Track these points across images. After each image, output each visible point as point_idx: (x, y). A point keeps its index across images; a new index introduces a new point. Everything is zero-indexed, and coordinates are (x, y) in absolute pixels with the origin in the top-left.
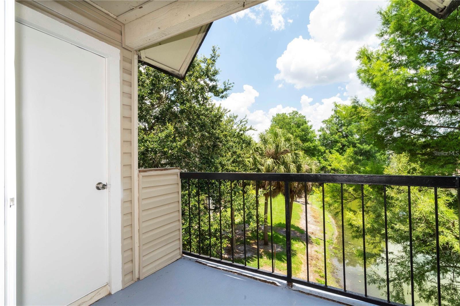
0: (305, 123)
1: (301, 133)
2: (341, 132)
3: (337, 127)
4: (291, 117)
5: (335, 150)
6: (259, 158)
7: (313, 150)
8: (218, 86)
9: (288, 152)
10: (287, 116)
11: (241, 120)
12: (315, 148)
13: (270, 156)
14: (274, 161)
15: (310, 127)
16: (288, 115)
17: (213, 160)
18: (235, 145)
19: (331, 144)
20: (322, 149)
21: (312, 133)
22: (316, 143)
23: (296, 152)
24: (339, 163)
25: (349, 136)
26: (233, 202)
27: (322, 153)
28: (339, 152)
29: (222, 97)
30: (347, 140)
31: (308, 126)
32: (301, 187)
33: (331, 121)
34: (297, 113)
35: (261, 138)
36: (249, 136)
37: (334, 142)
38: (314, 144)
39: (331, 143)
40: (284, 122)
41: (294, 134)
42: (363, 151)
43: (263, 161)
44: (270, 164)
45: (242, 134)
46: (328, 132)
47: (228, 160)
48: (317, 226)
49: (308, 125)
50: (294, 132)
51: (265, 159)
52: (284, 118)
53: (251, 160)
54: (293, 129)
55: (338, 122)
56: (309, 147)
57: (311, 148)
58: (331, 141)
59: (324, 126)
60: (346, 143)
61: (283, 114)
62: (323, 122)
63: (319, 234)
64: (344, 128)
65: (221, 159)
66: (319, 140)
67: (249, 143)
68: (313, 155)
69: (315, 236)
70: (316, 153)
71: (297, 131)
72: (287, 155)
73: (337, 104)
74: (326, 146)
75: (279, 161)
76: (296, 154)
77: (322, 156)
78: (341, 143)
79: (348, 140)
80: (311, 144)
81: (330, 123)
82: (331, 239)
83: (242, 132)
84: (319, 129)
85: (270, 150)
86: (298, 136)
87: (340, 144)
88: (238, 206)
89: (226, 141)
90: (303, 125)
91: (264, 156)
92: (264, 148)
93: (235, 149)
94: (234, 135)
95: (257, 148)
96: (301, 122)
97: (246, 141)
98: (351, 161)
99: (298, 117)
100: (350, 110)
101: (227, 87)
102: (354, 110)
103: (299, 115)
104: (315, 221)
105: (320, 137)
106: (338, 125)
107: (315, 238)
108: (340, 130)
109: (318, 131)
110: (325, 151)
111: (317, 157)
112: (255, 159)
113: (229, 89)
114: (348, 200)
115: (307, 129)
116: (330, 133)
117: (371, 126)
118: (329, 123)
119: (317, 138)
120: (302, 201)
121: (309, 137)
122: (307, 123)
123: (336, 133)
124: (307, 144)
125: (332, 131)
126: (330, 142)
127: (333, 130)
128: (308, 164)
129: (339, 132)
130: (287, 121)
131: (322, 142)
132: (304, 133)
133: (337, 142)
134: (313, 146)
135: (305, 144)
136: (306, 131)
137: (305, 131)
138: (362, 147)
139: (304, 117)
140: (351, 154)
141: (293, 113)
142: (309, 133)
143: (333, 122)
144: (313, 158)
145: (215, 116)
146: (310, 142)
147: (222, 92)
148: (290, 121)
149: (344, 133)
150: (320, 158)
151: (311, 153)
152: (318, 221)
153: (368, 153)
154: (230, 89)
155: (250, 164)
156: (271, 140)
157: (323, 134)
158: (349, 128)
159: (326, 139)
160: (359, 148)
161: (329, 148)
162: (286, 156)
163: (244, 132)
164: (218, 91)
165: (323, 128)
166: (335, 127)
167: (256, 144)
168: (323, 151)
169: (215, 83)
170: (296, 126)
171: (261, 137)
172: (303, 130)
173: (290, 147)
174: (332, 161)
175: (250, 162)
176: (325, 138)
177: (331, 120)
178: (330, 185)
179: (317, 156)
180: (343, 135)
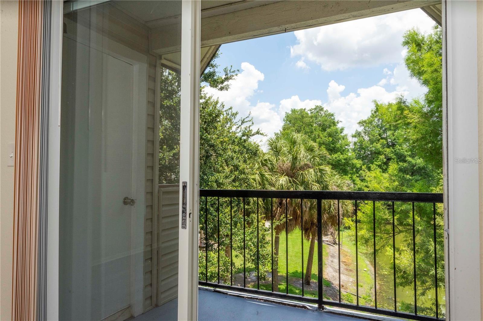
0: (334, 124)
1: (326, 139)
2: (386, 139)
3: (379, 131)
4: (313, 114)
5: (377, 165)
6: (269, 175)
7: (344, 165)
8: (216, 74)
9: (310, 168)
10: (307, 114)
11: (242, 119)
12: (347, 161)
13: (283, 172)
14: (290, 180)
15: (341, 130)
16: (309, 112)
17: (205, 177)
18: (236, 156)
19: (370, 156)
20: (358, 163)
21: (343, 139)
22: (350, 154)
23: (321, 167)
24: (379, 184)
25: (396, 145)
26: (233, 237)
27: (357, 169)
28: (382, 169)
29: (222, 89)
30: (393, 150)
31: (337, 129)
32: (327, 219)
33: (371, 123)
34: (322, 109)
35: (271, 147)
36: (255, 143)
37: (375, 153)
38: (346, 156)
39: (371, 154)
40: (302, 122)
41: (318, 140)
42: (415, 168)
43: (273, 178)
44: (283, 183)
45: (245, 141)
46: (367, 138)
47: (227, 177)
48: (349, 275)
49: (338, 127)
50: (317, 137)
51: (276, 176)
52: (303, 117)
53: (257, 177)
54: (316, 133)
55: (381, 124)
56: (339, 160)
57: (341, 161)
58: (371, 151)
59: (361, 129)
60: (392, 154)
61: (301, 109)
62: (360, 123)
63: (351, 288)
64: (389, 133)
65: (217, 175)
66: (354, 150)
67: (254, 153)
68: (345, 172)
69: (346, 291)
70: (348, 168)
71: (321, 135)
72: (308, 171)
73: (378, 103)
74: (363, 159)
75: (296, 179)
76: (321, 171)
77: (358, 173)
78: (385, 155)
79: (395, 151)
80: (342, 156)
81: (370, 125)
82: (368, 294)
83: (245, 138)
84: (354, 134)
85: (283, 165)
86: (323, 144)
87: (383, 157)
88: (240, 242)
89: (223, 150)
90: (330, 126)
91: (275, 172)
92: (275, 161)
93: (236, 162)
94: (234, 141)
95: (265, 160)
96: (327, 123)
97: (250, 150)
98: (394, 181)
99: (324, 115)
100: (395, 112)
101: (229, 76)
102: (399, 112)
103: (325, 112)
104: (347, 270)
105: (354, 145)
106: (381, 128)
107: (346, 293)
108: (384, 136)
109: (353, 137)
110: (361, 167)
111: (350, 176)
112: (262, 175)
113: (230, 79)
114: (390, 233)
115: (337, 133)
116: (370, 140)
117: (420, 135)
118: (368, 125)
119: (351, 147)
120: (327, 239)
121: (338, 146)
122: (337, 124)
123: (379, 140)
124: (336, 155)
125: (372, 137)
126: (369, 153)
127: (374, 136)
128: (337, 184)
129: (382, 138)
130: (307, 120)
131: (358, 154)
132: (331, 139)
133: (379, 153)
134: (345, 159)
135: (332, 155)
136: (335, 136)
137: (333, 137)
138: (413, 162)
139: (332, 115)
140: (395, 172)
141: (315, 109)
142: (338, 139)
143: (374, 124)
144: (344, 176)
145: (210, 115)
146: (339, 153)
147: (222, 82)
148: (311, 120)
149: (389, 140)
150: (354, 177)
151: (341, 169)
152: (350, 268)
153: (423, 171)
154: (233, 78)
155: (256, 184)
156: (285, 149)
157: (359, 141)
158: (396, 133)
159: (364, 149)
160: (409, 162)
161: (367, 162)
162: (306, 172)
163: (248, 137)
164: (216, 81)
165: (360, 132)
166: (377, 132)
167: (264, 154)
168: (358, 166)
169: (212, 69)
170: (321, 129)
171: (271, 145)
172: (330, 135)
173: (312, 160)
174: (371, 181)
175: (256, 181)
176: (361, 148)
177: (371, 120)
178: (366, 214)
179: (350, 173)
180: (387, 144)
